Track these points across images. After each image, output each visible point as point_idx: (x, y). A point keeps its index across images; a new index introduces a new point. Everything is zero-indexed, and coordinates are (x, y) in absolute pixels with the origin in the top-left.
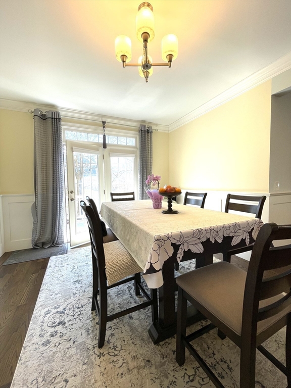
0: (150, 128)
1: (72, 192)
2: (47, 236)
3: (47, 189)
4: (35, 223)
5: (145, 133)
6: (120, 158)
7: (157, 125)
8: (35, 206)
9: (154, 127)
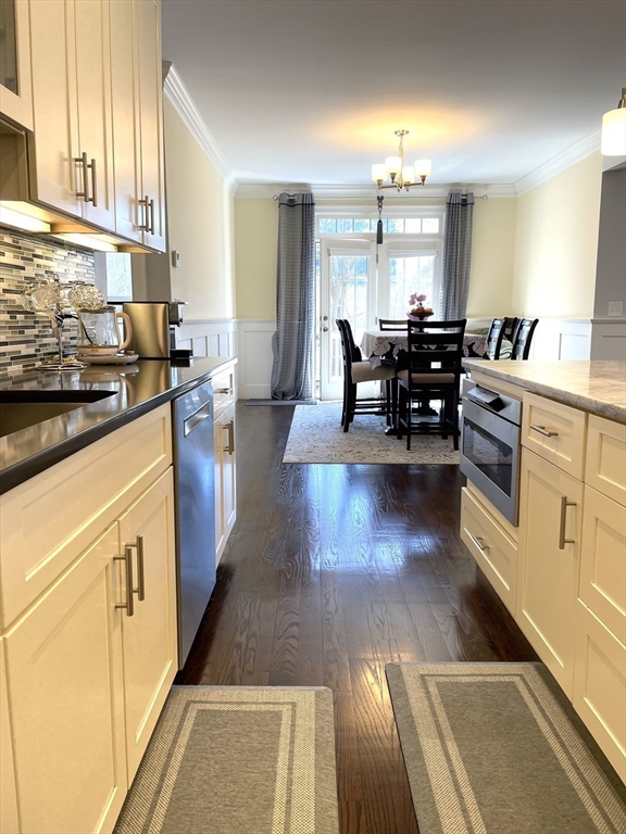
0: (469, 196)
1: (325, 318)
2: (289, 385)
3: (292, 313)
4: (275, 363)
5: (459, 207)
6: (408, 259)
7: (486, 186)
8: (276, 337)
9: (478, 193)
